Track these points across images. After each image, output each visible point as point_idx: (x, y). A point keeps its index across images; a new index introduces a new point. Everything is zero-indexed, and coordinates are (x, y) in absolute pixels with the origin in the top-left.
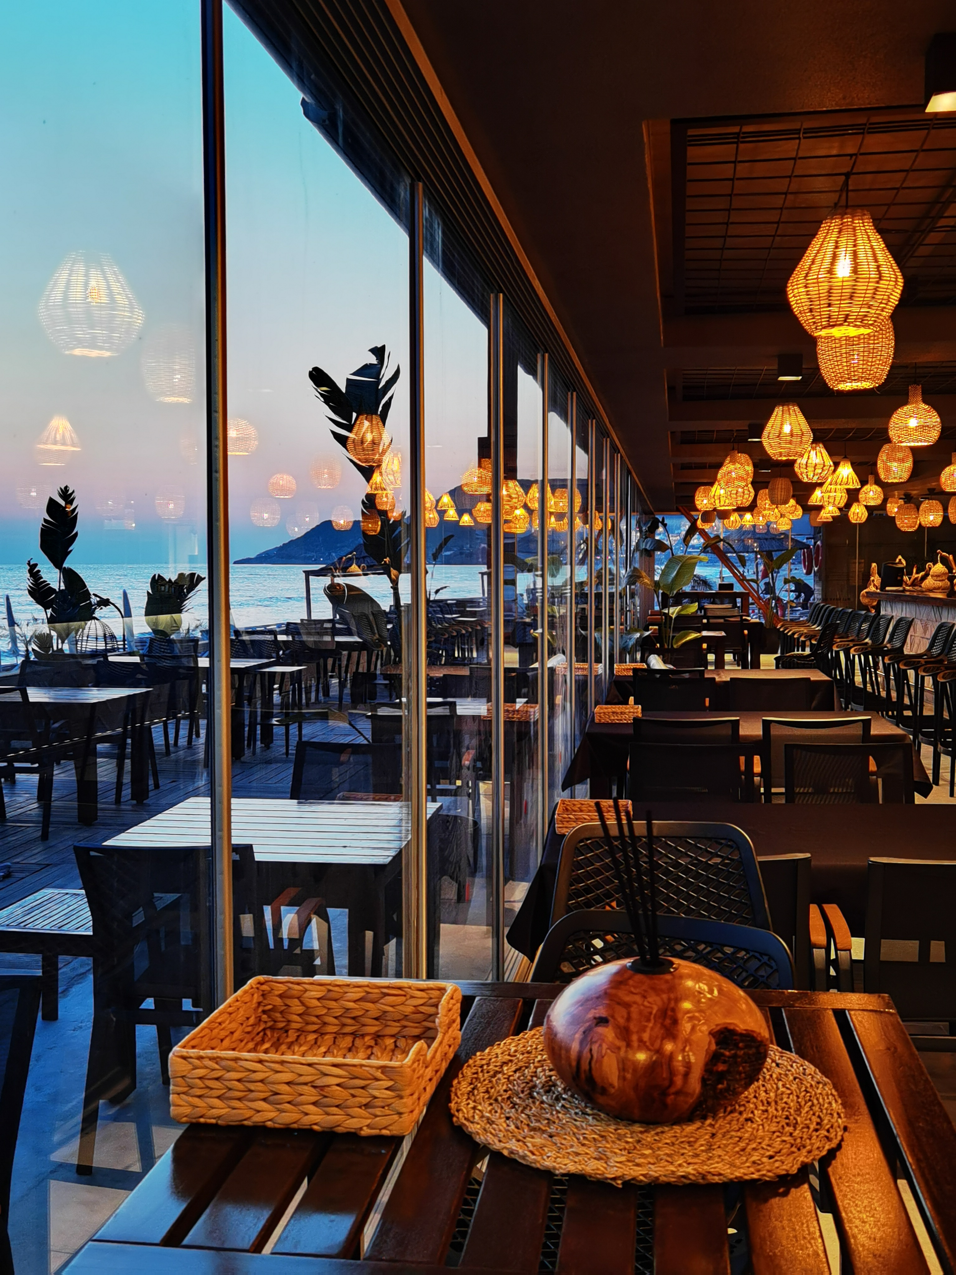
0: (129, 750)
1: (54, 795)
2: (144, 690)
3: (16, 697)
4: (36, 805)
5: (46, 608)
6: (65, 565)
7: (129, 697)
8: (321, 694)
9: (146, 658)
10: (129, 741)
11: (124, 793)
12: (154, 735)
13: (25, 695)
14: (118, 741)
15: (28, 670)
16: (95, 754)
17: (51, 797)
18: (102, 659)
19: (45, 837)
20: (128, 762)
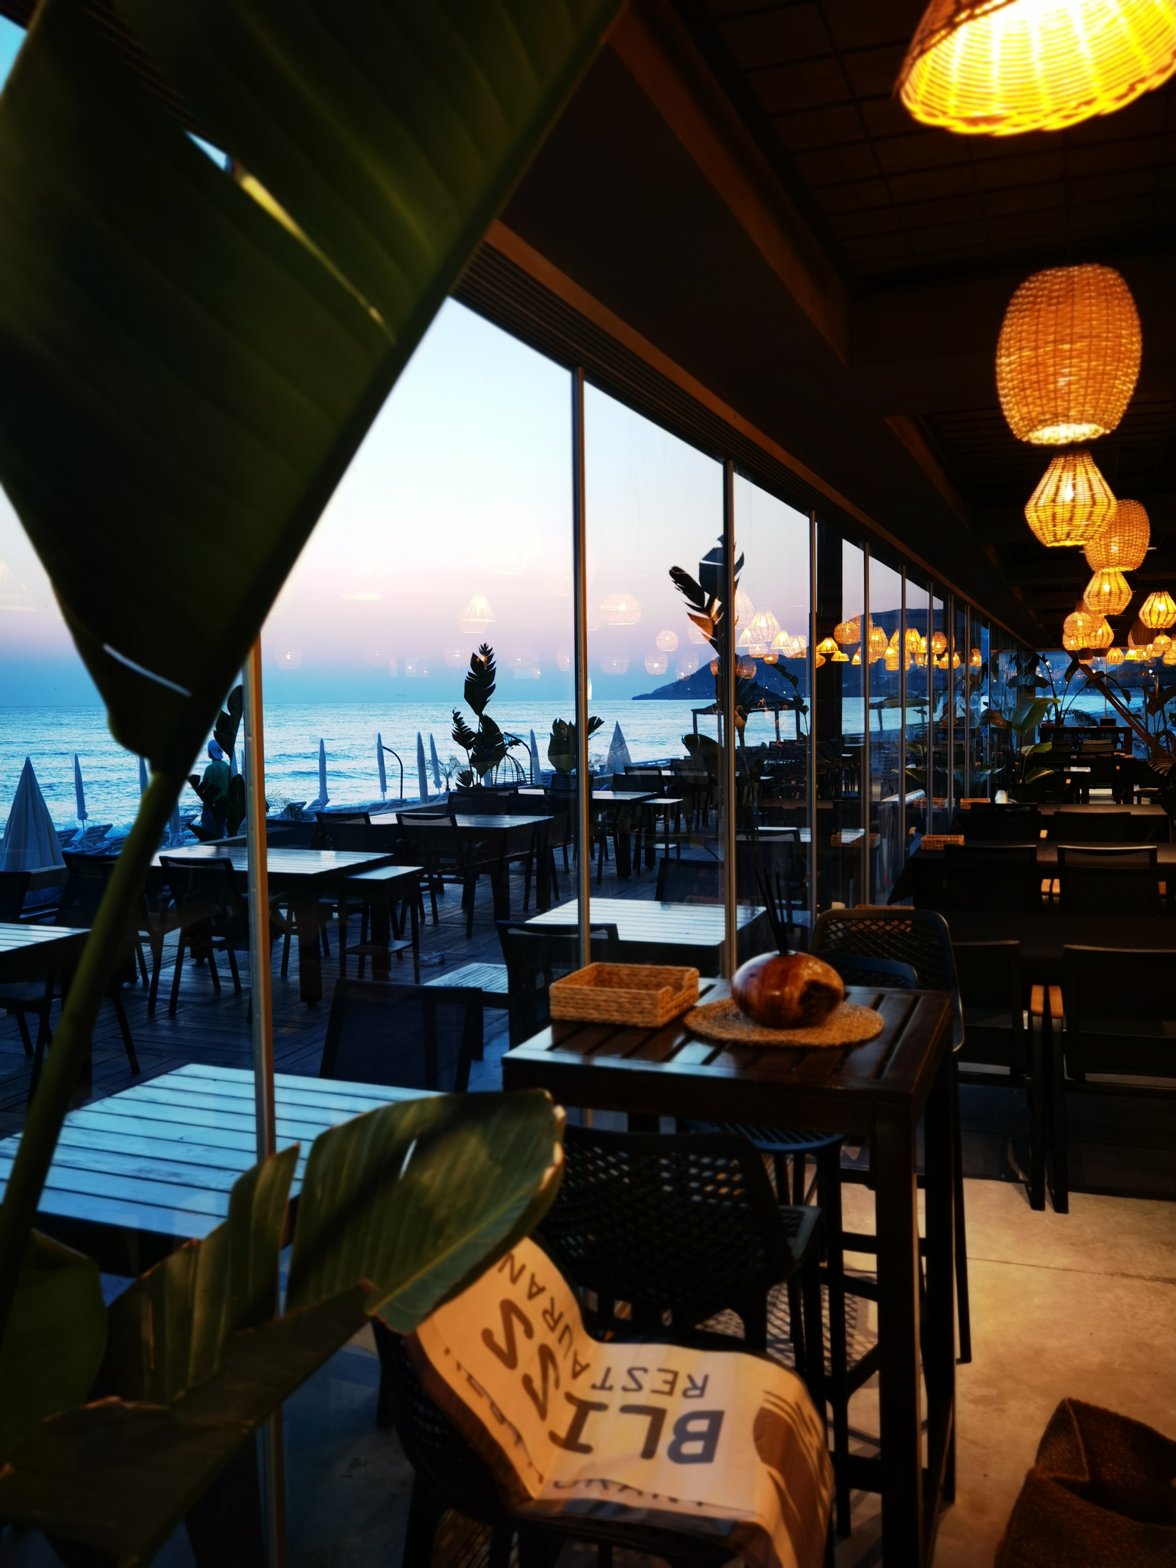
0: (535, 867)
1: (476, 903)
2: (547, 818)
3: (446, 822)
4: (461, 911)
5: (468, 748)
6: (484, 712)
7: (535, 823)
8: (701, 824)
9: (548, 791)
10: (535, 860)
11: (530, 903)
12: (555, 857)
13: (454, 821)
14: (526, 861)
15: (454, 801)
16: (507, 871)
17: (473, 905)
18: (513, 792)
19: (469, 935)
20: (534, 878)
